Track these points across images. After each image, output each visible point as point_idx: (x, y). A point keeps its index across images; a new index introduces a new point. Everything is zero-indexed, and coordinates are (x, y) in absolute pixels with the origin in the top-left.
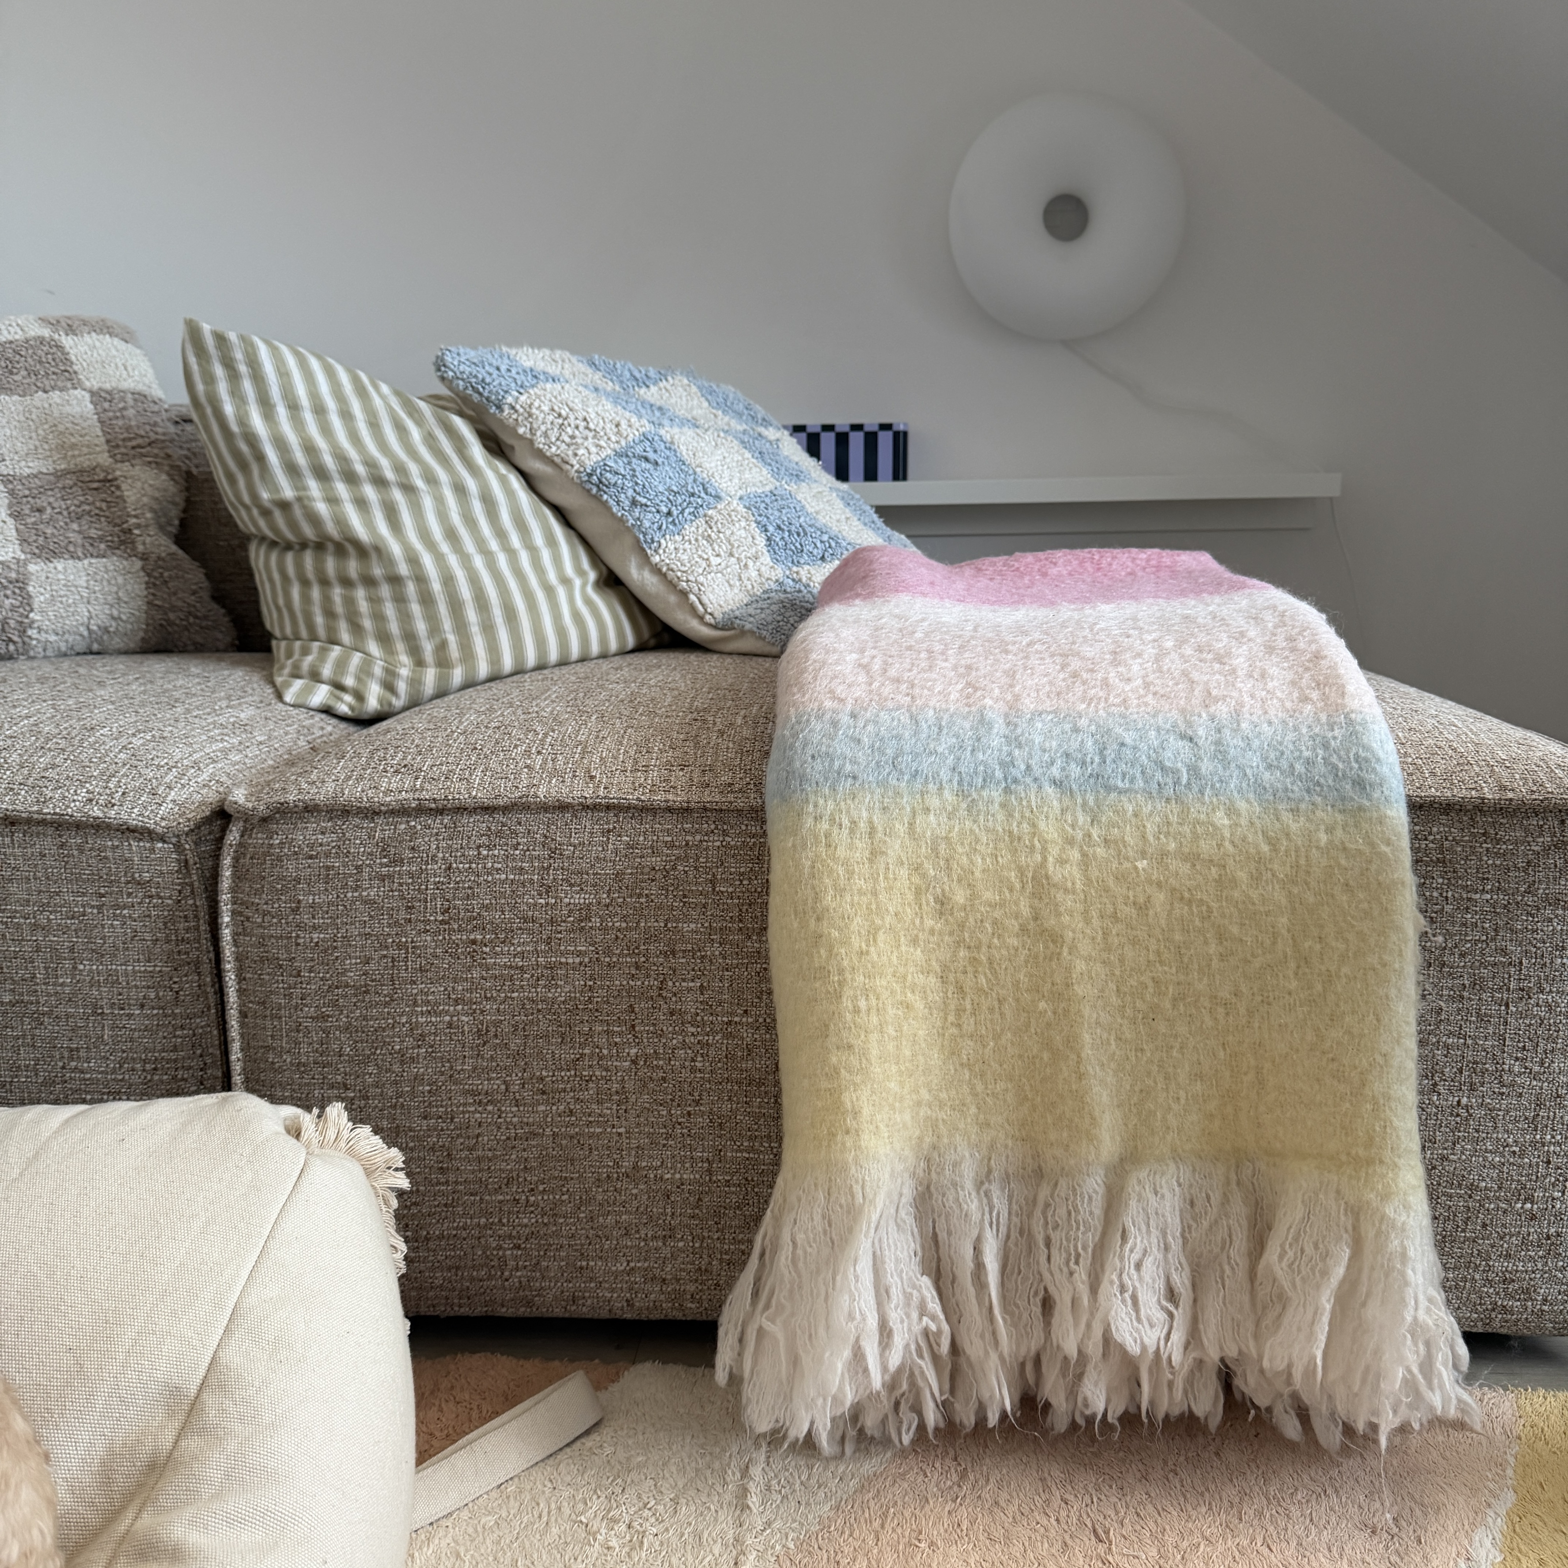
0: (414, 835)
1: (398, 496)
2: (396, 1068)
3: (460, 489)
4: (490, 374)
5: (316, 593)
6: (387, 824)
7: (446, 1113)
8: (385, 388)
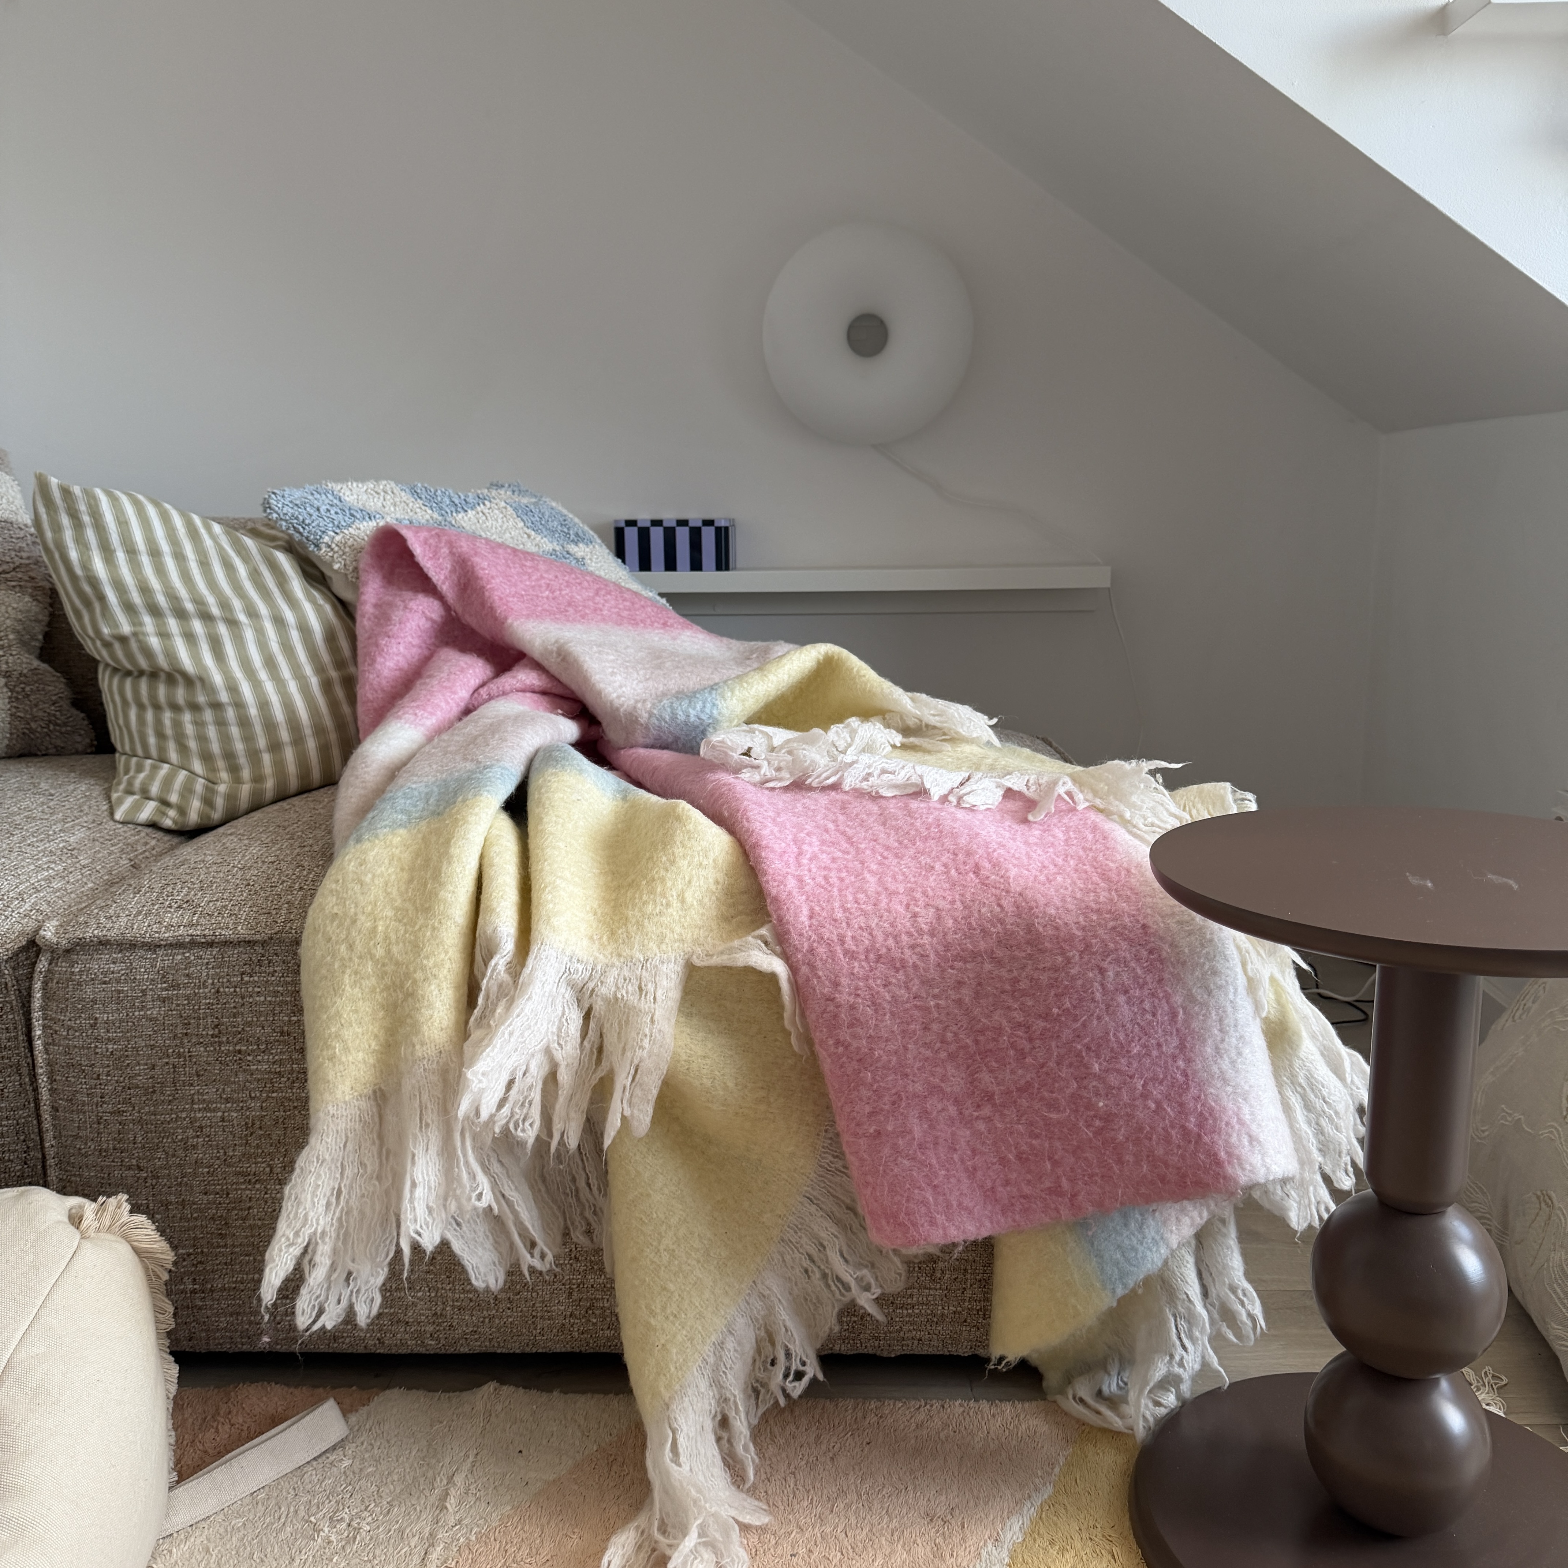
0: (188, 965)
1: (223, 629)
2: (181, 1153)
3: (279, 621)
4: (311, 515)
5: (149, 715)
6: (167, 955)
7: (222, 1190)
8: (217, 528)
